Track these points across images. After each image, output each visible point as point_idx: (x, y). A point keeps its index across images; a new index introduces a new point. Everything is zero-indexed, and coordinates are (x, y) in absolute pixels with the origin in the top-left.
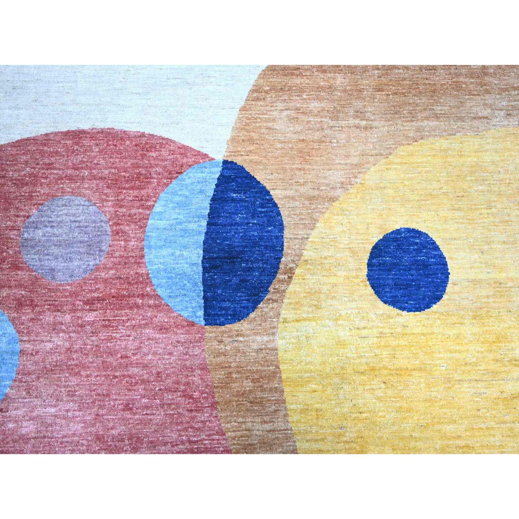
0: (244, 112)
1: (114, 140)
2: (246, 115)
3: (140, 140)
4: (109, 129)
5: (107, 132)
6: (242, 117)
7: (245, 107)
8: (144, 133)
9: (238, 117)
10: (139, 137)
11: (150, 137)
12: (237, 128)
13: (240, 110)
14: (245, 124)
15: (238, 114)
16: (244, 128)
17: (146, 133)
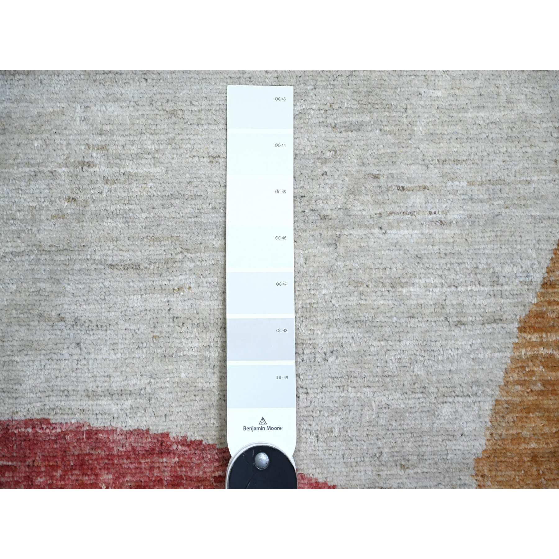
0: (534, 337)
1: (55, 468)
2: (543, 351)
3: (151, 469)
4: (28, 423)
5: (26, 437)
6: (534, 358)
7: (540, 315)
8: (167, 435)
9: (513, 359)
10: (150, 452)
11: (189, 451)
12: (511, 407)
13: (522, 330)
14: (539, 387)
15: (517, 346)
16: (537, 407)
17: (173, 435)
